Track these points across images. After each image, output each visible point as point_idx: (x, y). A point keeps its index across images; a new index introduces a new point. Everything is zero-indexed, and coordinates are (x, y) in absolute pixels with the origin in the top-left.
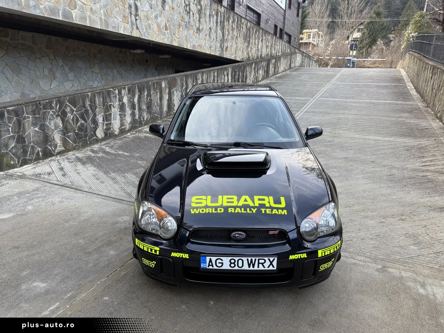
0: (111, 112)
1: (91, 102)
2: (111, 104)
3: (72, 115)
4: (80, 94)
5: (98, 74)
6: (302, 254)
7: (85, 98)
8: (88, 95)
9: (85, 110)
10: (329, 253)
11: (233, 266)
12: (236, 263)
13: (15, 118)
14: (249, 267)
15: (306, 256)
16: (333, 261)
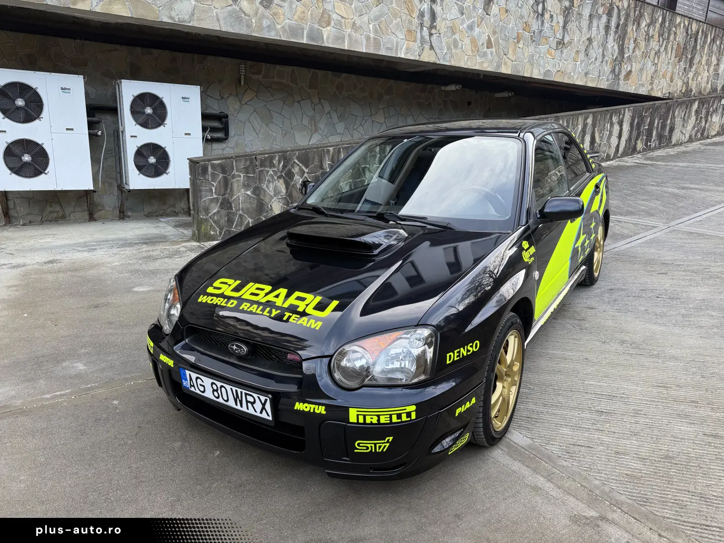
0: (364, 178)
1: (332, 161)
2: (366, 167)
3: (301, 178)
4: (316, 148)
5: (382, 124)
6: (317, 406)
7: (324, 154)
8: (328, 151)
9: (322, 172)
10: (375, 420)
11: (217, 395)
12: (219, 392)
13: (221, 175)
14: (236, 405)
15: (325, 413)
16: (390, 441)
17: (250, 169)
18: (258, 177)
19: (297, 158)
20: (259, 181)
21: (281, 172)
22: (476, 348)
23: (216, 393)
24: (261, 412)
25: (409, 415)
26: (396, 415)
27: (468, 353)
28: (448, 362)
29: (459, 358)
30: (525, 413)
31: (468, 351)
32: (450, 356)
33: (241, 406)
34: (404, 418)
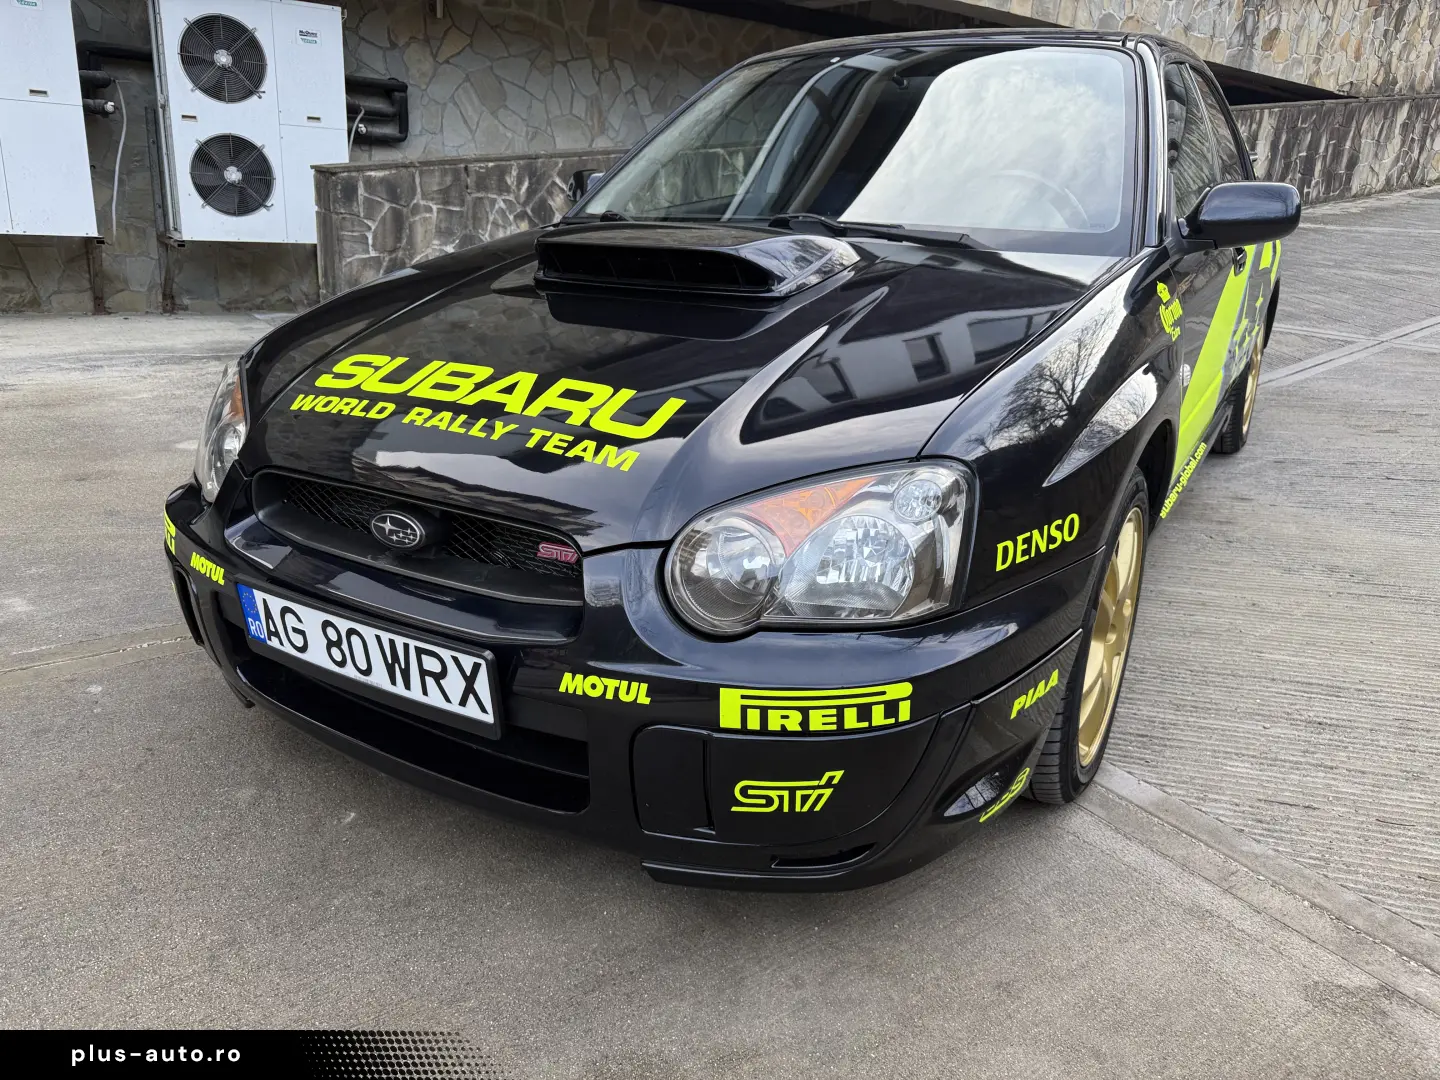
6: (625, 684)
10: (794, 723)
11: (339, 658)
12: (345, 646)
13: (387, 206)
14: (394, 682)
15: (647, 701)
16: (835, 781)
17: (454, 193)
18: (470, 214)
19: (559, 175)
20: (474, 224)
21: (525, 204)
22: (1070, 534)
23: (335, 651)
24: (463, 702)
25: (891, 708)
26: (855, 709)
27: (1052, 547)
28: (1000, 567)
29: (1027, 557)
30: (1133, 726)
31: (1051, 540)
32: (1006, 549)
33: (408, 686)
34: (878, 717)
